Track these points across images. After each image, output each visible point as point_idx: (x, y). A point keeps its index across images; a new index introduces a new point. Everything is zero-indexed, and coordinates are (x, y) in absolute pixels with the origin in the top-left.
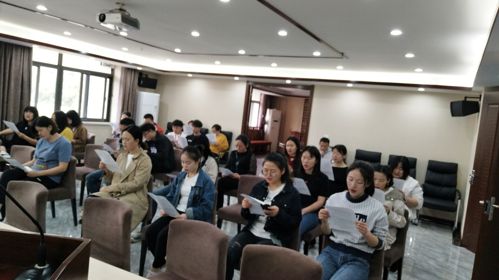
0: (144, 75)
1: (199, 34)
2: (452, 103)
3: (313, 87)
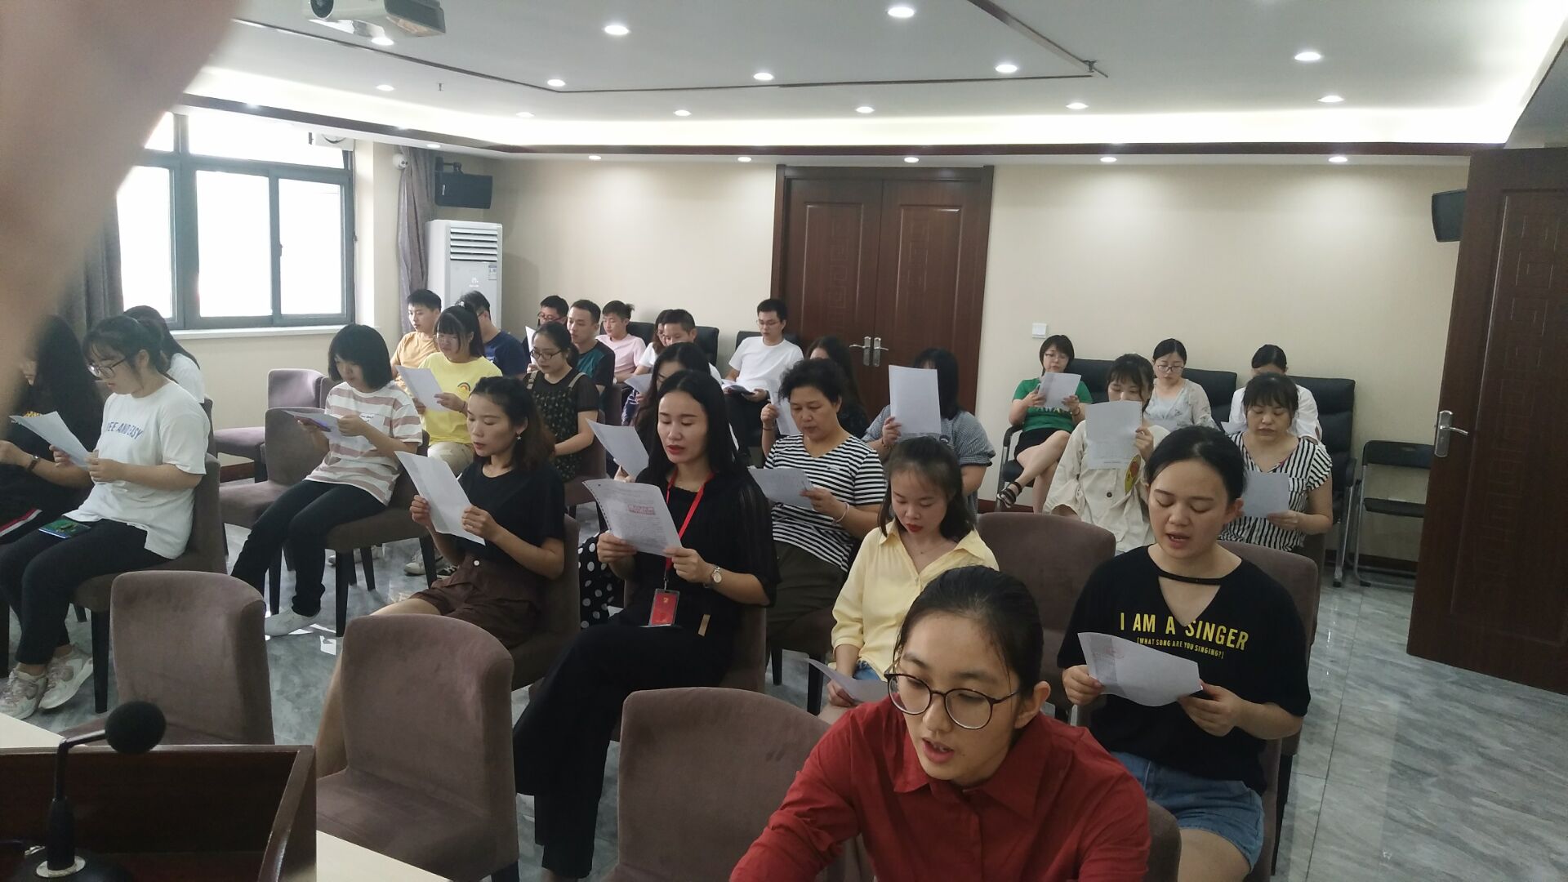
0: (450, 164)
1: (630, 29)
2: (1436, 199)
3: (989, 171)
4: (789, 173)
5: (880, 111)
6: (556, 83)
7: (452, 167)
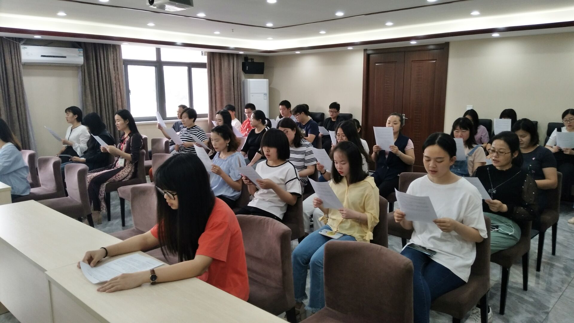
0: (250, 59)
3: (447, 44)
4: (369, 52)
5: (396, 24)
6: (270, 25)
7: (250, 60)
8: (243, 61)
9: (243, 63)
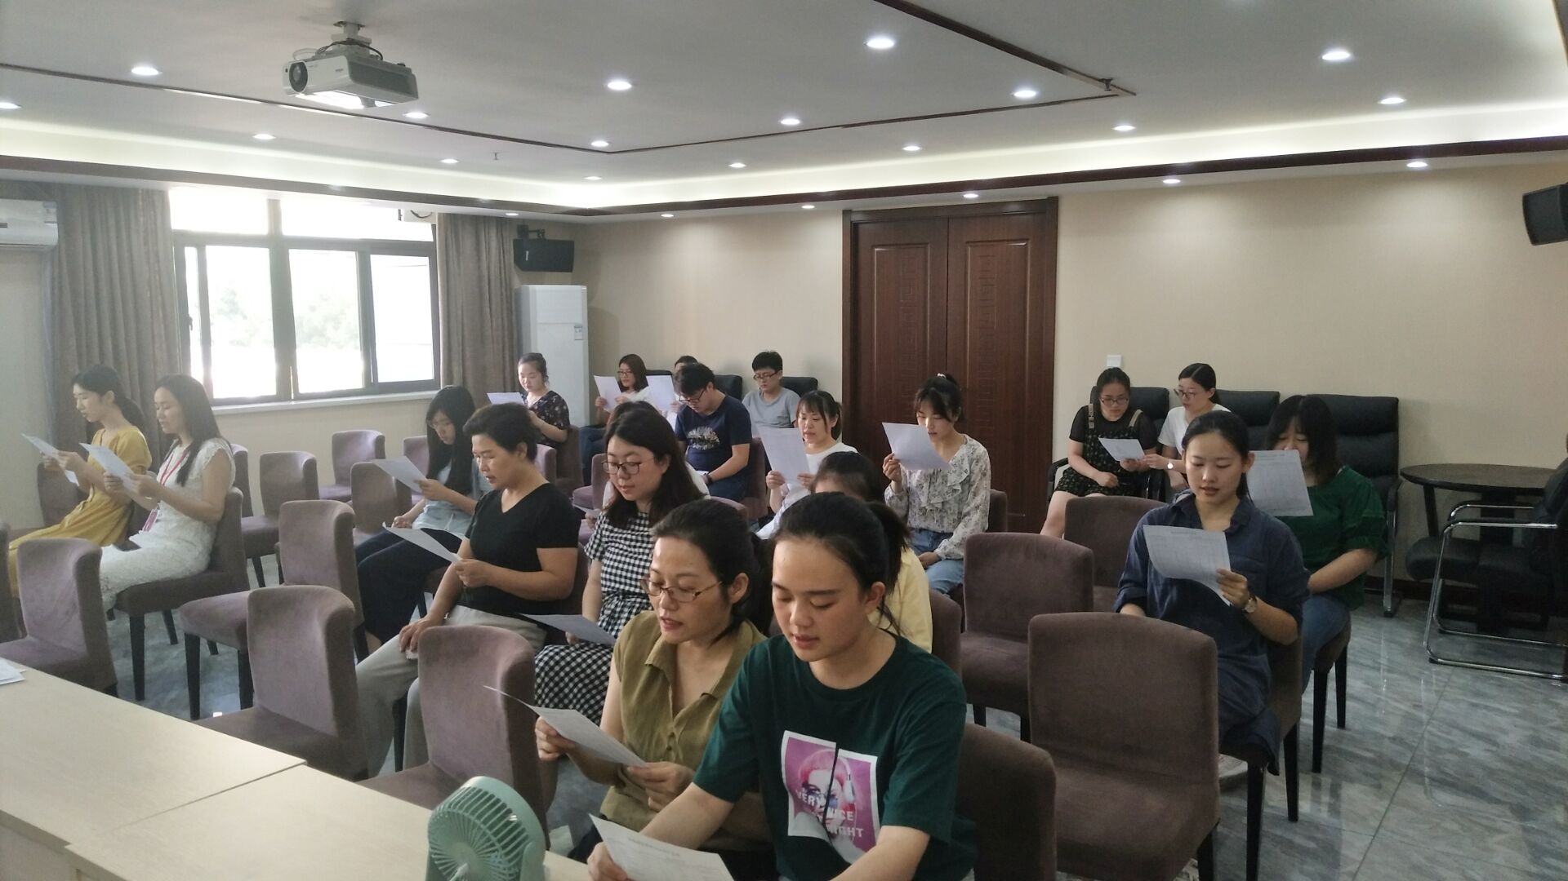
0: (535, 231)
1: (634, 84)
2: (1528, 200)
3: (1053, 202)
4: (856, 218)
5: (928, 148)
6: (600, 144)
7: (536, 234)
8: (516, 237)
9: (515, 241)
